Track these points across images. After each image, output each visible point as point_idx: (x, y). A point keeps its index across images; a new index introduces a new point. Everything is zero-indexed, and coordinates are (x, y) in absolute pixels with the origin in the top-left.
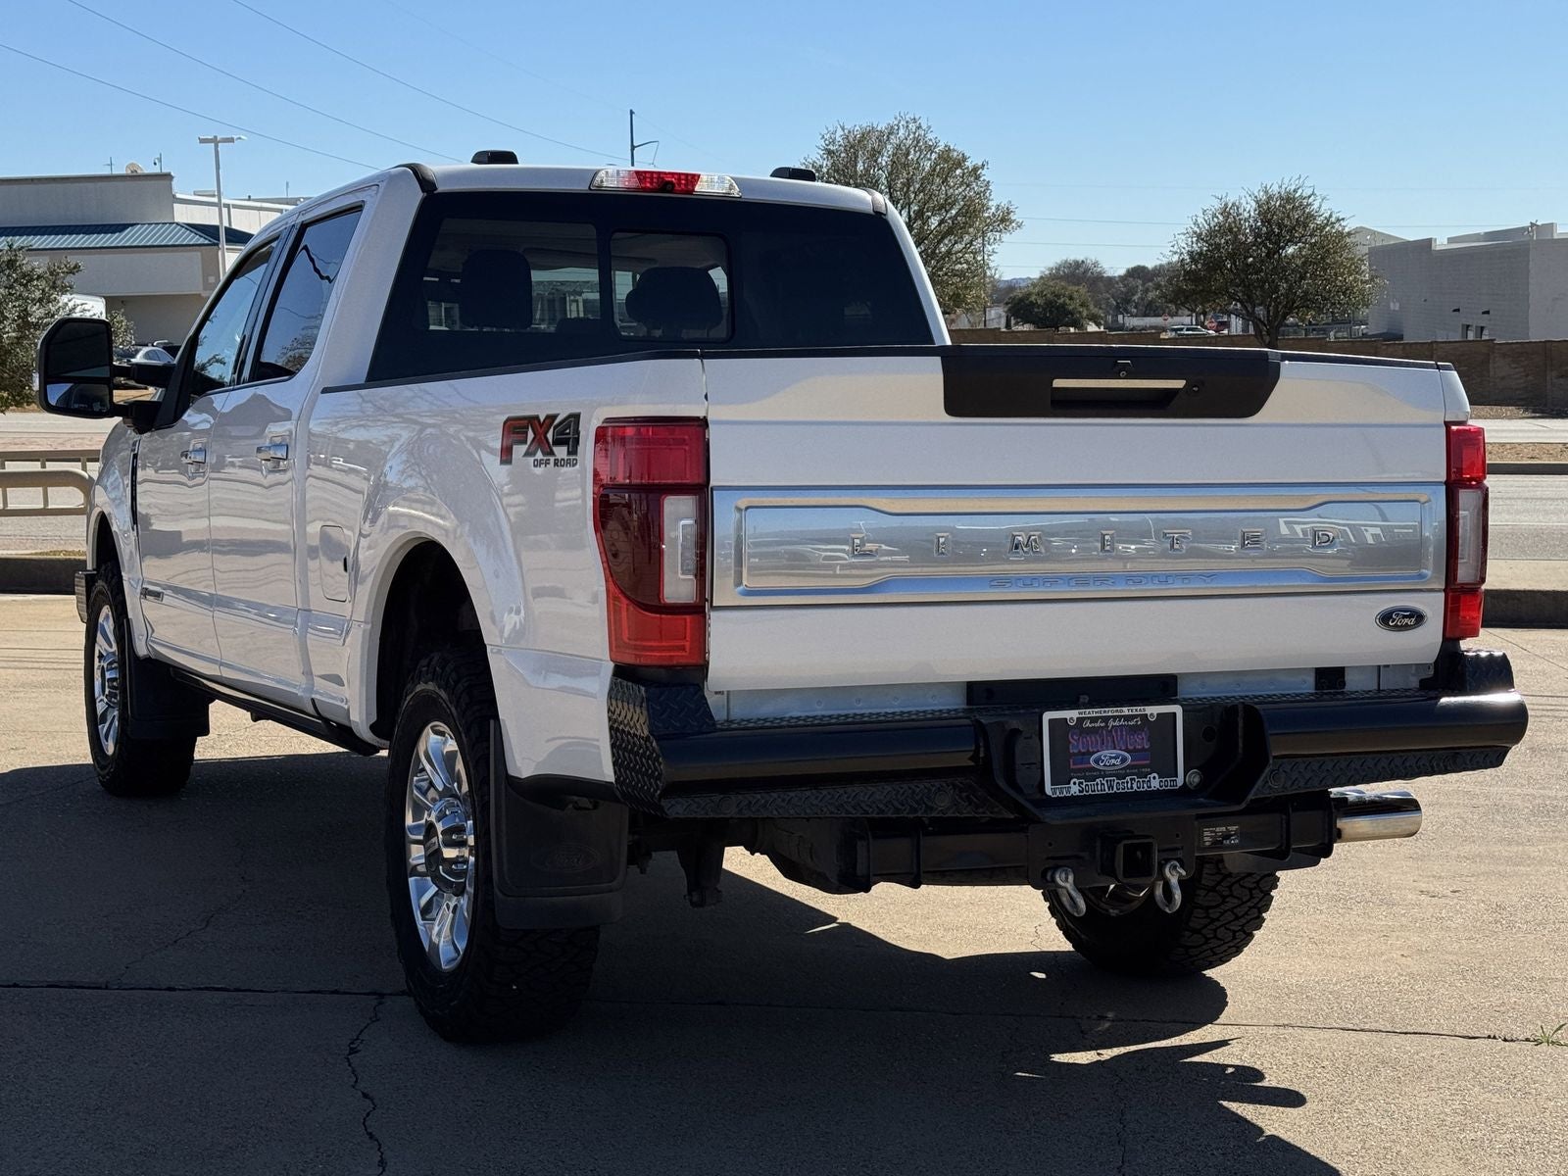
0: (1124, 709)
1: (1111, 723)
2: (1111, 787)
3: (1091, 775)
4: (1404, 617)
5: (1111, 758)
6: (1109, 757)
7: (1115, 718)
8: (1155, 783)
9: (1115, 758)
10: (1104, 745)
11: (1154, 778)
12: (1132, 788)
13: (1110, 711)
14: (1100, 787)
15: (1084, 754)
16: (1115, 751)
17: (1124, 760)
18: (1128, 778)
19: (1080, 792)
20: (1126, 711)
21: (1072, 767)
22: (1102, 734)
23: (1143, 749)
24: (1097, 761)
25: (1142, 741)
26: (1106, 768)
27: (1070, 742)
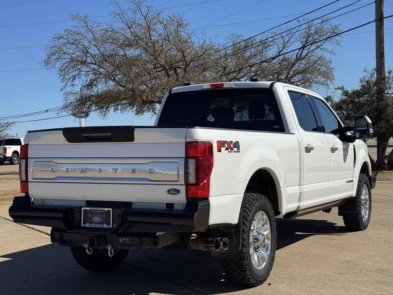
0: (100, 208)
1: (97, 211)
2: (95, 226)
3: (91, 222)
4: (173, 191)
5: (97, 219)
6: (96, 219)
7: (98, 210)
8: (106, 226)
9: (98, 219)
10: (95, 216)
11: (105, 225)
12: (100, 226)
13: (97, 209)
14: (93, 225)
15: (91, 218)
16: (98, 218)
17: (99, 220)
18: (99, 224)
19: (89, 226)
20: (100, 209)
21: (88, 220)
22: (95, 214)
23: (104, 218)
24: (94, 220)
25: (104, 216)
26: (95, 221)
27: (88, 215)
